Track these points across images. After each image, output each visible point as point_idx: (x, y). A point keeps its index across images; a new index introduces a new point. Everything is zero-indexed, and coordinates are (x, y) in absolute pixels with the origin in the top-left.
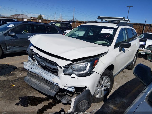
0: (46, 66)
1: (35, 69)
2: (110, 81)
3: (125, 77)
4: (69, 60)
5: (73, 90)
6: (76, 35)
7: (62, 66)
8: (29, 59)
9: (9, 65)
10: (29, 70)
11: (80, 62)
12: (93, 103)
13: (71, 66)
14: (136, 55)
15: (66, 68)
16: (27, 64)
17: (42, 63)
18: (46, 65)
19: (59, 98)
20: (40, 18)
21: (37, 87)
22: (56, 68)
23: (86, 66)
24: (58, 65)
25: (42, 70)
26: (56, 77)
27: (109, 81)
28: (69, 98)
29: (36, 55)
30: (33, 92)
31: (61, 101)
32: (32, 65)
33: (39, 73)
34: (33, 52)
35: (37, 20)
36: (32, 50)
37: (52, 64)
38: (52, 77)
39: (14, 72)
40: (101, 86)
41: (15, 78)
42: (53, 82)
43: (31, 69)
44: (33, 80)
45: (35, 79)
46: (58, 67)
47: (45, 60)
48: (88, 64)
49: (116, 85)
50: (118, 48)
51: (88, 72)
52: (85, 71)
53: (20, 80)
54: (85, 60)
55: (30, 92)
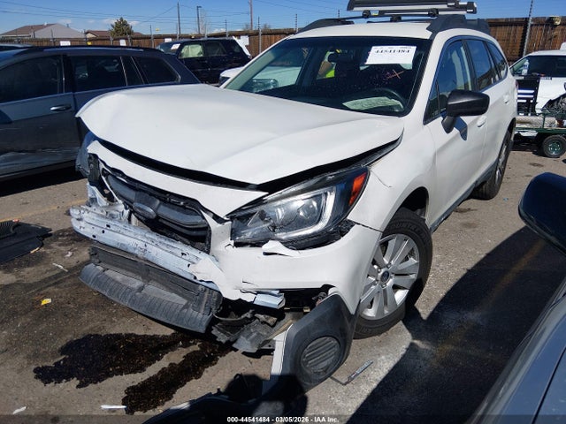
0: (158, 217)
1: (119, 232)
2: (416, 252)
3: (468, 230)
4: (248, 184)
5: (275, 302)
6: (269, 85)
7: (222, 215)
8: (90, 195)
9: (18, 225)
10: (94, 236)
11: (293, 189)
12: (358, 337)
13: (258, 209)
14: (506, 141)
15: (239, 218)
16: (85, 215)
17: (141, 206)
18: (159, 212)
19: (225, 333)
20: (122, 29)
21: (133, 301)
22: (199, 221)
23: (319, 206)
24: (207, 211)
25: (147, 235)
26: (203, 256)
27: (411, 253)
28: (263, 330)
29: (114, 177)
30: (124, 319)
31: (234, 346)
32: (103, 216)
33: (135, 249)
34: (102, 166)
35: (111, 39)
36: (95, 156)
37: (182, 206)
38: (187, 257)
39: (42, 250)
40: (380, 274)
41: (47, 271)
42: (195, 278)
43: (103, 232)
44: (117, 275)
45: (124, 272)
46: (209, 218)
47: (151, 195)
48: (326, 194)
49: (439, 262)
50: (441, 118)
51: (330, 228)
52: (317, 223)
53: (69, 278)
54: (312, 182)
55: (112, 322)
